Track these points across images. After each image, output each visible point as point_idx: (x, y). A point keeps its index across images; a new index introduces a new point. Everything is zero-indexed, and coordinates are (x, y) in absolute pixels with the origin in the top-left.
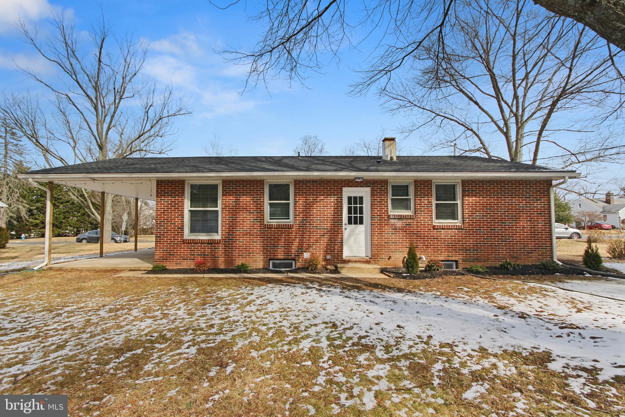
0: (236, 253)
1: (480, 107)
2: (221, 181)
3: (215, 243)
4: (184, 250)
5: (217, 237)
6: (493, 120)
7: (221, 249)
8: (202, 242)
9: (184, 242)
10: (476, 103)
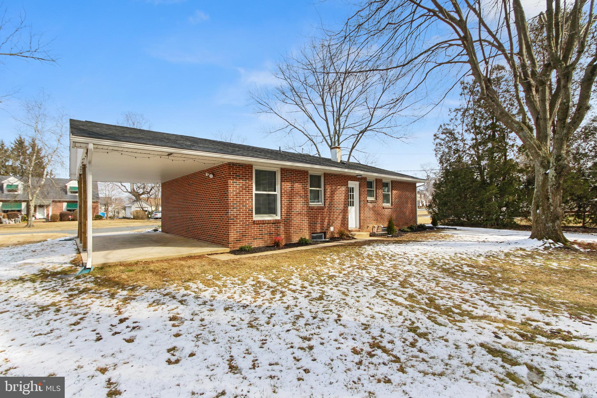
0: (292, 230)
1: (316, 125)
2: (279, 169)
3: (277, 223)
4: (254, 230)
5: (278, 218)
6: (323, 136)
7: (282, 228)
8: (269, 222)
9: (254, 222)
10: (314, 122)
